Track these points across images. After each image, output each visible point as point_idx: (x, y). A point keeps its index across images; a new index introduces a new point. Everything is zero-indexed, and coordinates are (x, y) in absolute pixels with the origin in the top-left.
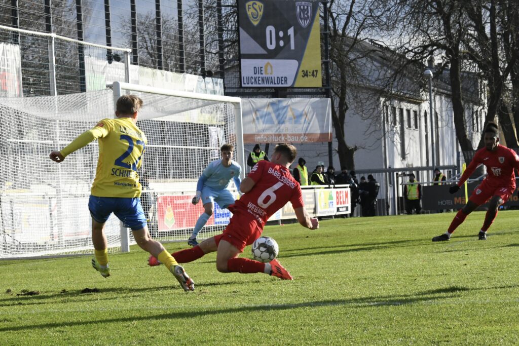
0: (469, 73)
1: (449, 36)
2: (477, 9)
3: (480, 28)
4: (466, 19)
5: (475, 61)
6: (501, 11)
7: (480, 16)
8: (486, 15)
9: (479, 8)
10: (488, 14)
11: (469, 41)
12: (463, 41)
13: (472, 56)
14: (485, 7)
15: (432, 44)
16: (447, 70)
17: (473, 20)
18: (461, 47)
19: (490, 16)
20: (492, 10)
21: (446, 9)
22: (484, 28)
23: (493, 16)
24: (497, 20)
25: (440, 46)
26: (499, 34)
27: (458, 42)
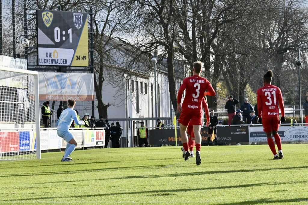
0: (178, 61)
1: (167, 38)
2: (184, 22)
3: (186, 33)
4: (178, 28)
5: (182, 53)
6: (198, 23)
7: (186, 26)
8: (189, 25)
9: (185, 21)
10: (191, 24)
11: (179, 41)
12: (176, 41)
13: (181, 50)
14: (188, 20)
15: (157, 42)
16: (166, 58)
17: (182, 28)
18: (174, 45)
19: (192, 26)
20: (193, 23)
21: (165, 21)
22: (188, 33)
23: (194, 26)
24: (196, 29)
25: (161, 44)
26: (197, 37)
27: (173, 41)
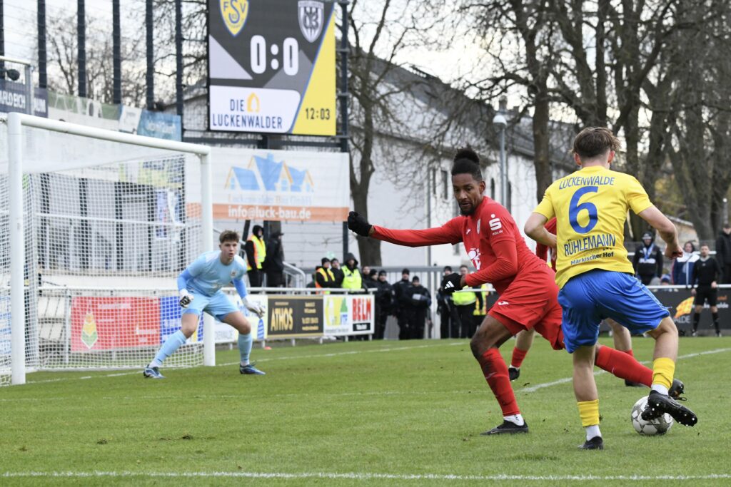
0: (560, 123)
1: (532, 64)
2: (577, 26)
3: (579, 55)
4: (559, 40)
5: (570, 104)
6: (612, 29)
7: (579, 36)
8: (588, 35)
9: (579, 23)
10: (593, 32)
11: (563, 73)
12: (555, 74)
13: (568, 97)
14: (588, 23)
15: (508, 76)
16: (529, 117)
17: (569, 41)
18: (551, 83)
19: (597, 36)
20: (599, 28)
21: (530, 23)
22: (585, 55)
23: (600, 37)
24: (605, 44)
25: (519, 80)
26: (608, 65)
27: (547, 75)
